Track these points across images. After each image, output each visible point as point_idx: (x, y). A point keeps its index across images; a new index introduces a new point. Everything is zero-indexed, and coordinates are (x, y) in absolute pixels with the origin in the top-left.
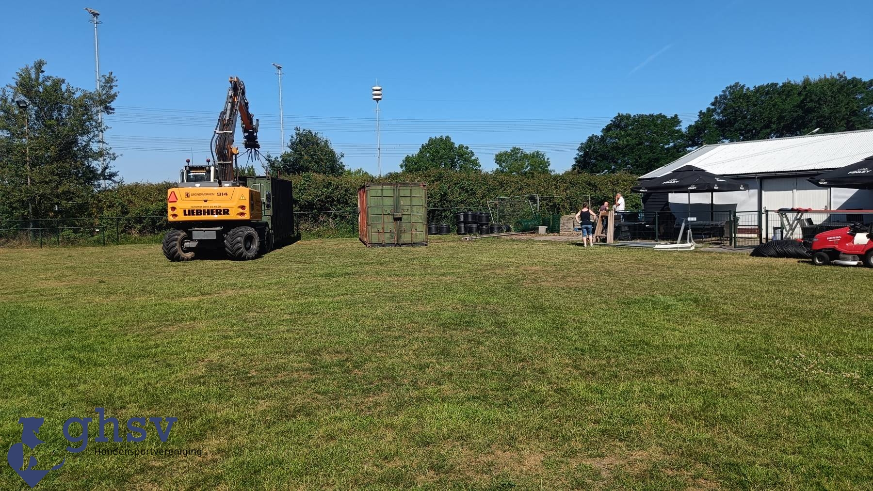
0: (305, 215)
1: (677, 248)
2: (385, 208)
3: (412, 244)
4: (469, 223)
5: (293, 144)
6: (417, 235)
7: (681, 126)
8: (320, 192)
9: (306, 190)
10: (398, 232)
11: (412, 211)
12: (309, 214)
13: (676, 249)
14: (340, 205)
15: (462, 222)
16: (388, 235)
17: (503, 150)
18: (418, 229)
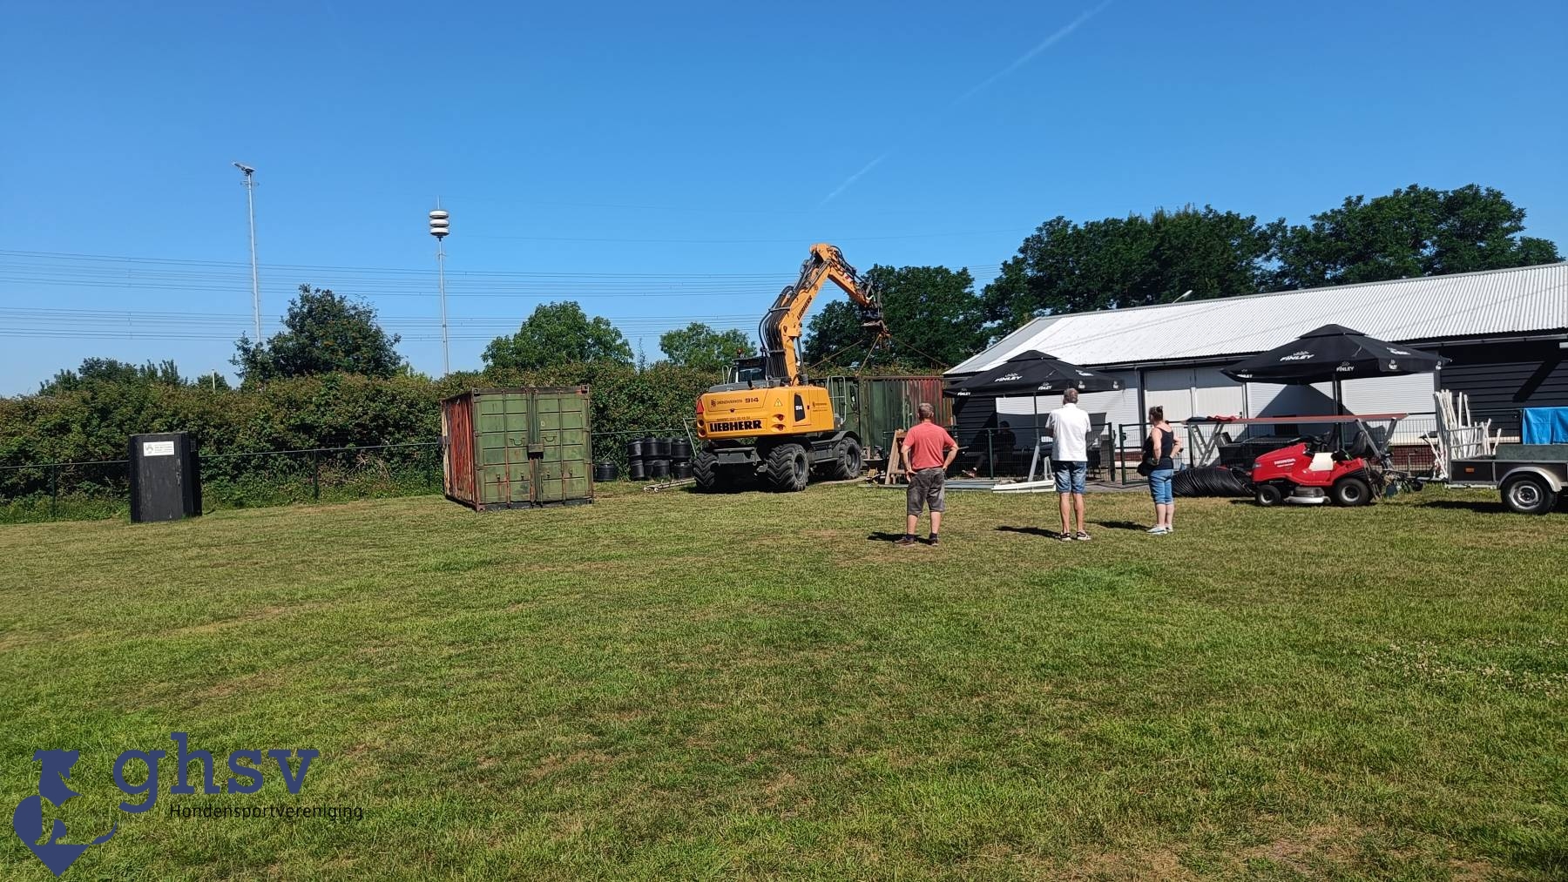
0: (329, 455)
1: (1031, 488)
2: (511, 436)
3: (564, 502)
4: (653, 458)
5: (293, 317)
6: (573, 485)
8: (361, 409)
9: (330, 406)
10: (537, 478)
11: (562, 439)
12: (337, 452)
13: (1029, 491)
14: (399, 433)
15: (638, 458)
16: (517, 486)
17: (674, 329)
18: (574, 472)
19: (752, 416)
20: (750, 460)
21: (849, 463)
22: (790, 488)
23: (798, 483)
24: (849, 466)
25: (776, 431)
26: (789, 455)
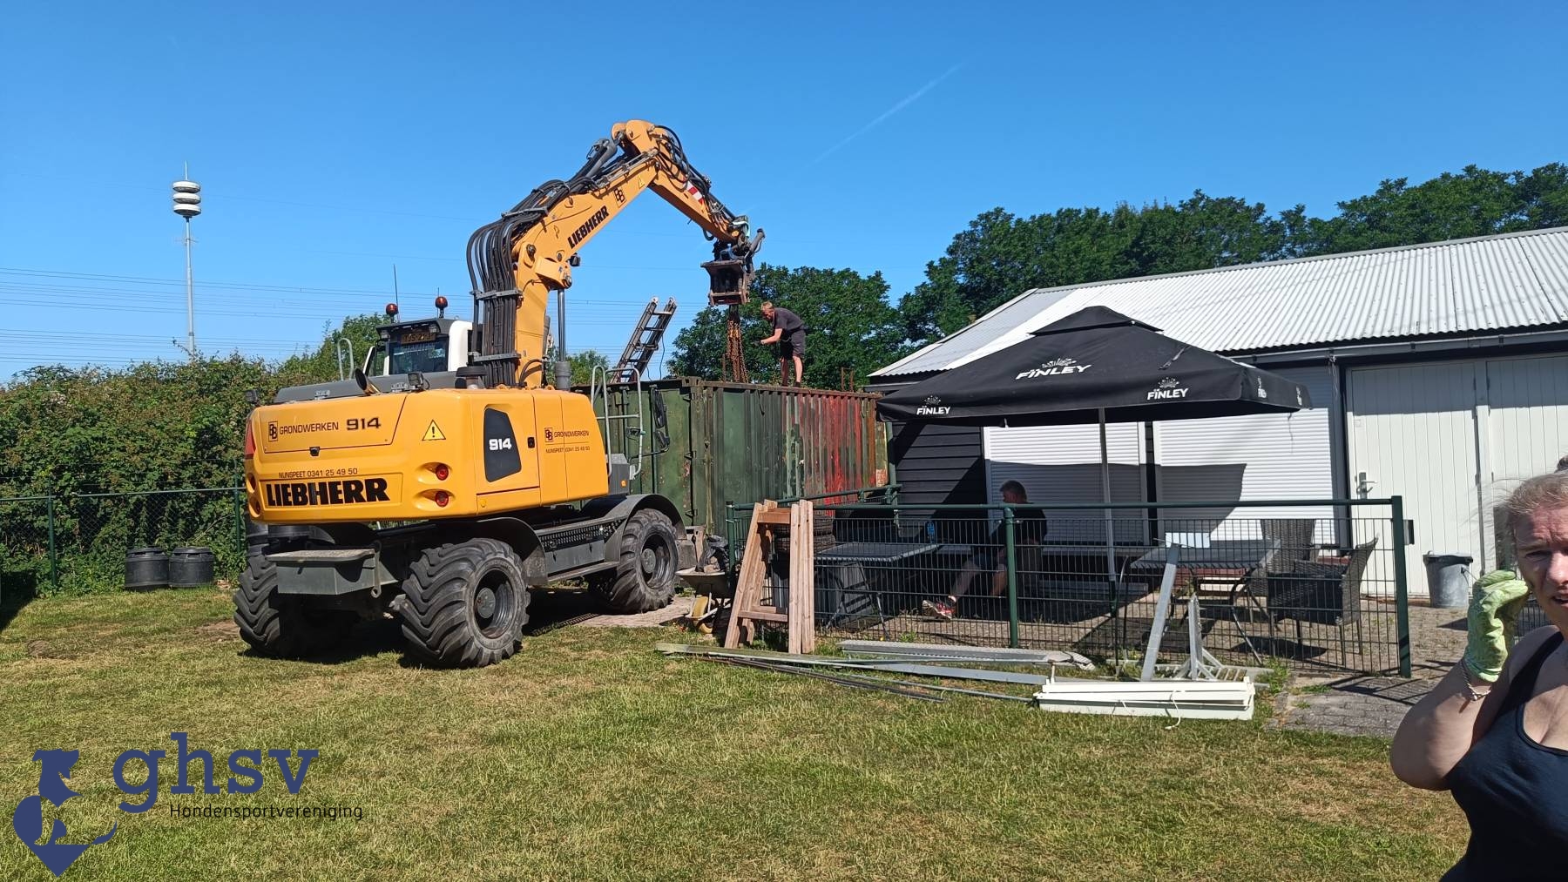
7: (887, 297)
19: (365, 466)
20: (360, 585)
21: (650, 569)
22: (457, 659)
23: (485, 644)
24: (647, 576)
25: (430, 508)
26: (464, 566)
